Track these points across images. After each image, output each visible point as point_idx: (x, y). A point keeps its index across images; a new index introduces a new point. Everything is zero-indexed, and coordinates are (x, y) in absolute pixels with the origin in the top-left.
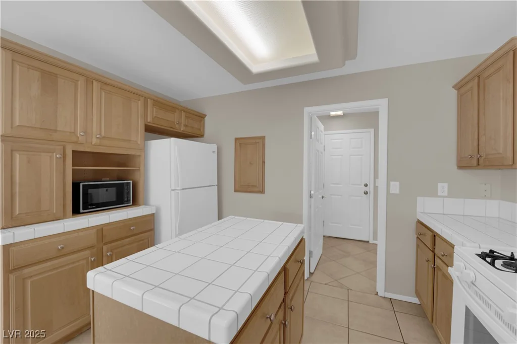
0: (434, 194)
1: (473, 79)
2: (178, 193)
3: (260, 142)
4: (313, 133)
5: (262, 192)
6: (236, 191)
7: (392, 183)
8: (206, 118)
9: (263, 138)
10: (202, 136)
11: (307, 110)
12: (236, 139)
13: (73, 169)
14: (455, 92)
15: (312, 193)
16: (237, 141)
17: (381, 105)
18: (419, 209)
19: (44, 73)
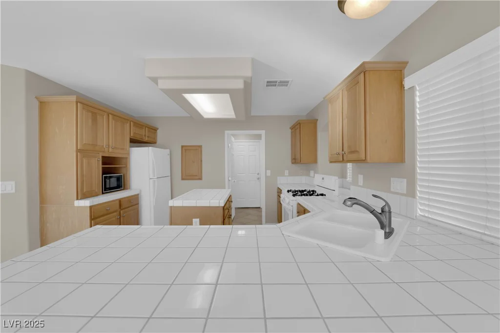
0: (283, 175)
1: (297, 125)
2: (155, 181)
3: (198, 149)
4: (230, 145)
5: (200, 179)
6: (183, 179)
7: (267, 171)
8: (158, 131)
9: (200, 147)
10: (155, 143)
11: (226, 132)
12: (182, 147)
13: (102, 167)
14: (290, 130)
15: (230, 179)
16: (184, 148)
17: (263, 132)
18: (278, 182)
19: (93, 113)
